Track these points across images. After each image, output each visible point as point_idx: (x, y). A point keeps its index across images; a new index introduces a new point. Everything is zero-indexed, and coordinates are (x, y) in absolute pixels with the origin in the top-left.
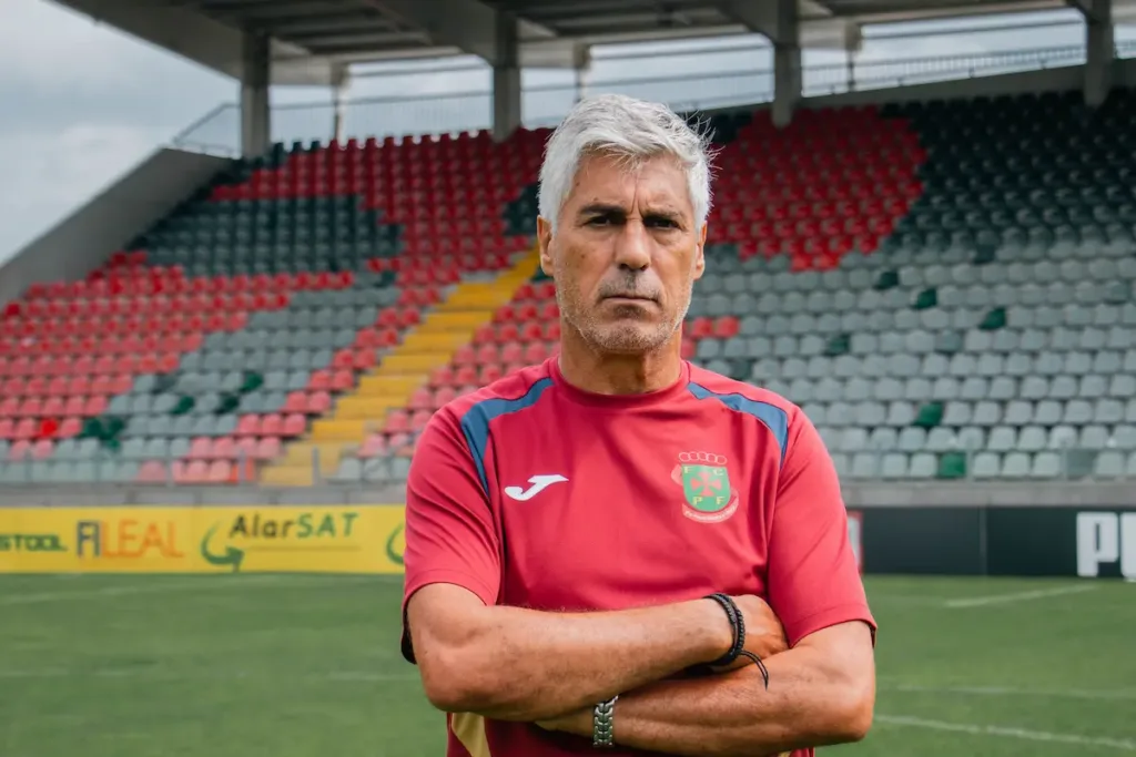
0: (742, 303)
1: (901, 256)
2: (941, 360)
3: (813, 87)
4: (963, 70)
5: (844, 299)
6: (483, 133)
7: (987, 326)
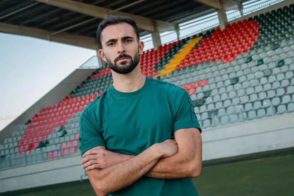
0: (209, 75)
1: (253, 52)
2: (265, 79)
3: (229, 19)
4: (268, 5)
5: (237, 68)
6: (152, 50)
7: (278, 66)
